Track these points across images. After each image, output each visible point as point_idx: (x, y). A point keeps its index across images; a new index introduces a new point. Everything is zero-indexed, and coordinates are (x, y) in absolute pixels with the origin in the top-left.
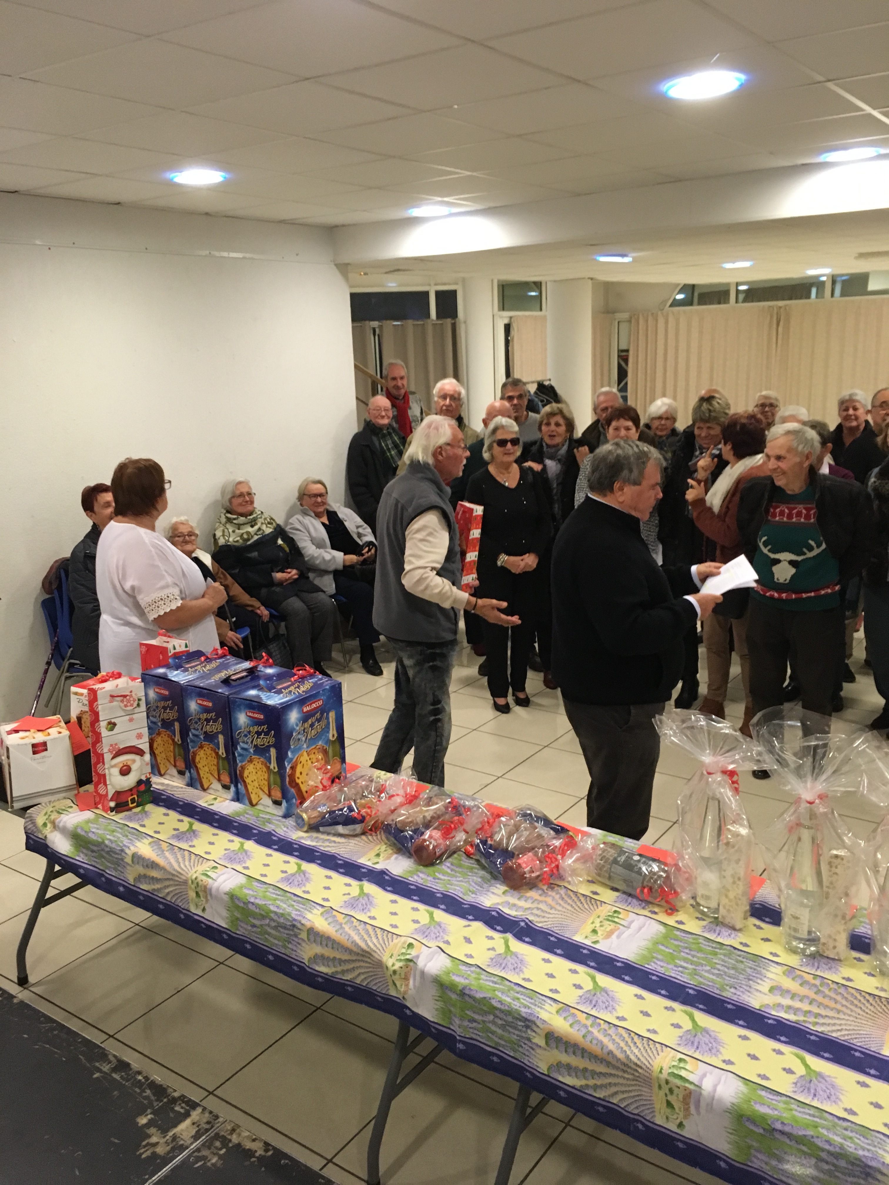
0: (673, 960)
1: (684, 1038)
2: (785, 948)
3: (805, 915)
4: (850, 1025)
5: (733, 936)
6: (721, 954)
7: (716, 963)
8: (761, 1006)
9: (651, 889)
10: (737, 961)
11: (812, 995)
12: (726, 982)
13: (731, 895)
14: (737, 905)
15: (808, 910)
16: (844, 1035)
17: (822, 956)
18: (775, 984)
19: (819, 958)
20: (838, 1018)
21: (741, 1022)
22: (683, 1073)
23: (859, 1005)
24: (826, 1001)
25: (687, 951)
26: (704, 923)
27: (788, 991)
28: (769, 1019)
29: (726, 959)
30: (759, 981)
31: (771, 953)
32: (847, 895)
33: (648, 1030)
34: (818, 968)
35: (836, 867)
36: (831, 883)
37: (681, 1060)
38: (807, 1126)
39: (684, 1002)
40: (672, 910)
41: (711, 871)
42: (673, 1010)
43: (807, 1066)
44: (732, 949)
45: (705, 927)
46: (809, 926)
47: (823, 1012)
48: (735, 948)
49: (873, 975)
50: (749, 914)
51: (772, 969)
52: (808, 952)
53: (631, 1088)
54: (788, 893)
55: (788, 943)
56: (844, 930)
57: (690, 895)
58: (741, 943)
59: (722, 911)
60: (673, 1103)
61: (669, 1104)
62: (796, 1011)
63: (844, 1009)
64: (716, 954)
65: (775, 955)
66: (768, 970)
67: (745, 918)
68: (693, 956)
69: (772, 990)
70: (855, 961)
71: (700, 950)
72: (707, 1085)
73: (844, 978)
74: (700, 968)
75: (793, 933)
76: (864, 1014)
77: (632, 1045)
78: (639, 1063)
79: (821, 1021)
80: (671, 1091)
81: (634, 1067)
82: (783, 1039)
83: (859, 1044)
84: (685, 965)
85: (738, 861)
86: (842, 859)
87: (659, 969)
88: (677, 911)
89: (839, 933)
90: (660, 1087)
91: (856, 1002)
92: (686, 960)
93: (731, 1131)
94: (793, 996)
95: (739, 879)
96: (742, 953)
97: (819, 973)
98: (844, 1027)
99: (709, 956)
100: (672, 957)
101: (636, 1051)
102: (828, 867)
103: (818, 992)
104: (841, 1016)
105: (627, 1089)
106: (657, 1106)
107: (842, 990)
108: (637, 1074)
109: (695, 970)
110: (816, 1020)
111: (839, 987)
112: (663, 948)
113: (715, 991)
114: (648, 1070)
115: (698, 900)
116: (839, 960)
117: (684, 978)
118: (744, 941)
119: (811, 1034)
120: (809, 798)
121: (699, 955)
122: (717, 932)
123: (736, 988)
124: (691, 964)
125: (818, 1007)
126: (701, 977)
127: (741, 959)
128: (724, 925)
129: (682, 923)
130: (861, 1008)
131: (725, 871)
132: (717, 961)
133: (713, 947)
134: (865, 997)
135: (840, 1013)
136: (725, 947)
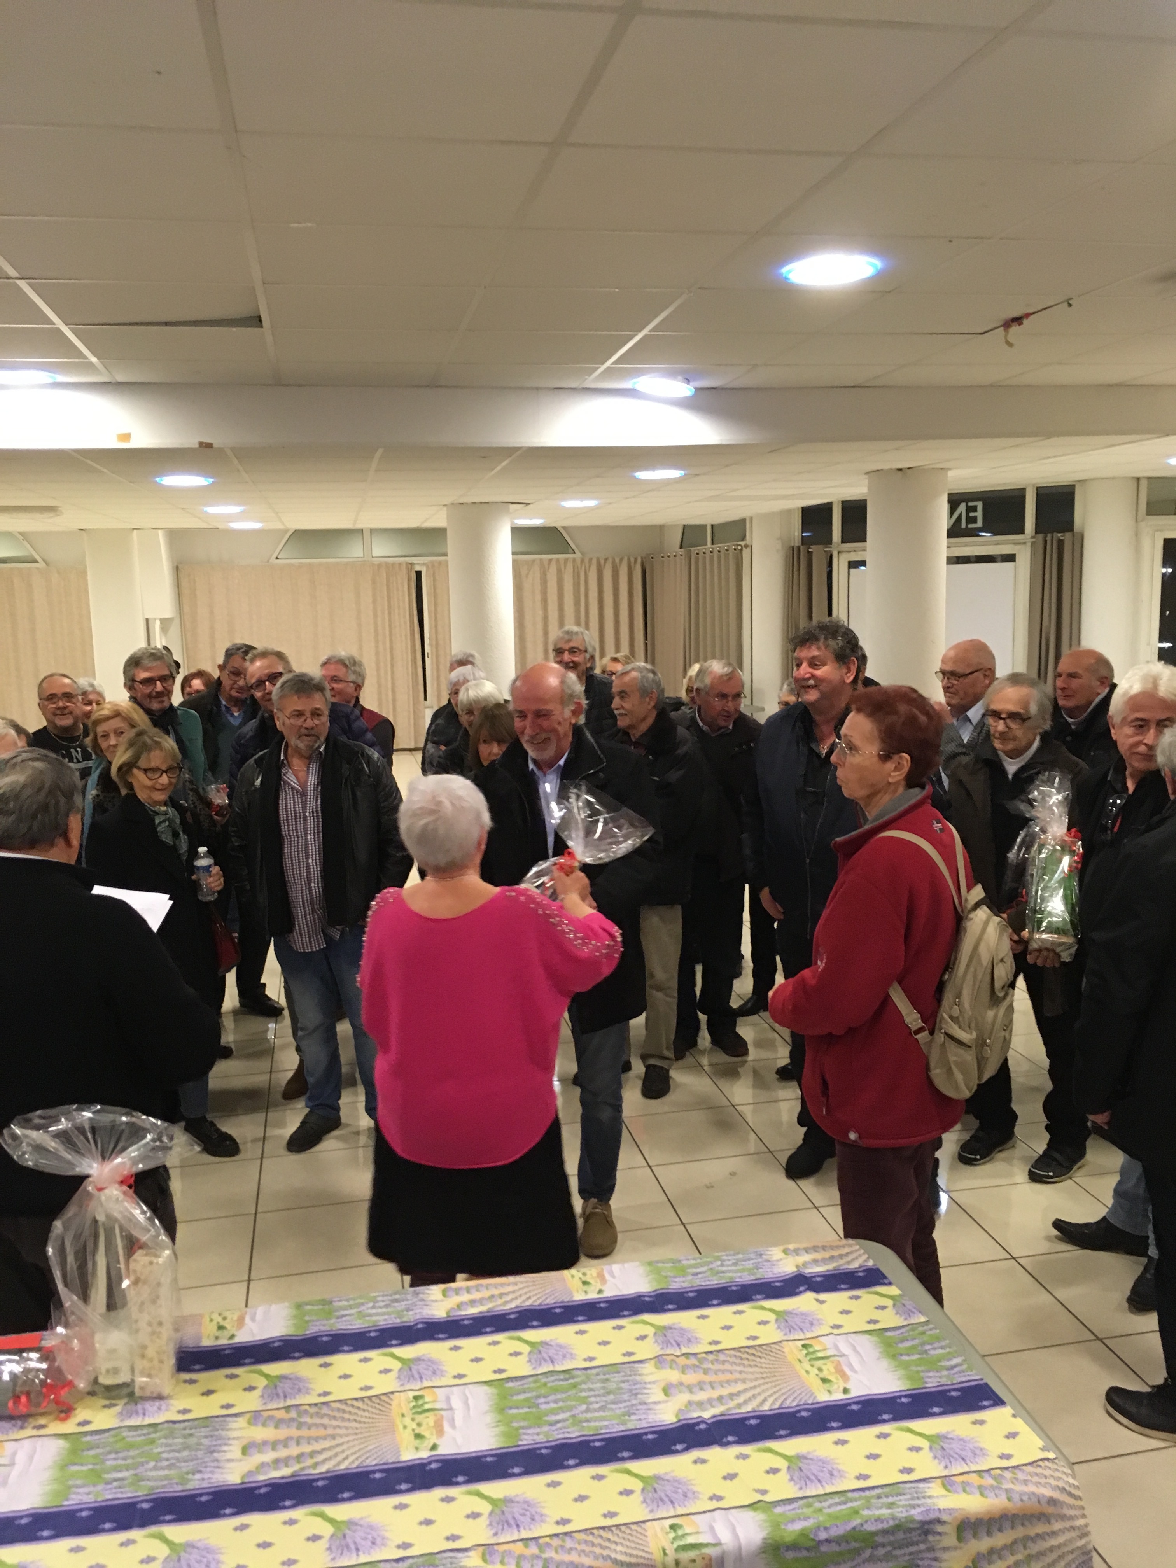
0: (100, 1477)
2: (236, 1388)
5: (163, 1407)
6: (159, 1439)
7: (160, 1453)
8: (243, 1477)
9: (28, 1394)
10: (185, 1437)
11: (294, 1432)
12: (184, 1470)
13: (151, 1352)
14: (160, 1361)
16: (353, 1462)
18: (245, 1442)
19: (282, 1385)
20: (338, 1445)
21: (229, 1511)
23: (352, 1417)
24: (314, 1432)
25: (113, 1456)
26: (118, 1409)
27: (265, 1443)
28: (260, 1487)
29: (170, 1441)
30: (225, 1448)
31: (222, 1407)
34: (286, 1397)
39: (143, 1525)
40: (65, 1411)
41: (118, 1331)
42: (133, 1542)
43: (332, 1521)
44: (171, 1425)
45: (121, 1413)
47: (317, 1446)
48: (174, 1422)
50: (175, 1368)
51: (233, 1425)
57: (88, 1379)
58: (179, 1412)
59: (141, 1380)
62: (286, 1461)
63: (338, 1431)
64: (152, 1442)
65: (230, 1406)
66: (228, 1430)
67: (172, 1377)
69: (245, 1450)
70: (321, 1369)
71: (130, 1447)
73: (320, 1395)
74: (140, 1470)
76: (362, 1425)
79: (320, 1458)
82: (288, 1503)
83: (374, 1463)
84: (119, 1475)
87: (86, 1498)
88: (73, 1409)
91: (347, 1416)
92: (117, 1469)
94: (274, 1445)
96: (187, 1424)
97: (289, 1402)
98: (349, 1452)
99: (147, 1448)
100: (96, 1473)
103: (300, 1426)
104: (339, 1440)
107: (325, 1410)
109: (136, 1475)
110: (315, 1460)
111: (320, 1409)
112: (77, 1468)
113: (176, 1488)
115: (102, 1381)
117: (126, 1494)
118: (181, 1408)
119: (317, 1480)
121: (132, 1453)
122: (141, 1411)
123: (200, 1472)
124: (127, 1470)
125: (309, 1443)
126: (148, 1480)
127: (188, 1431)
128: (144, 1399)
129: (86, 1423)
130: (355, 1420)
131: (137, 1321)
132: (159, 1450)
133: (144, 1435)
134: (353, 1406)
135: (337, 1438)
136: (160, 1427)
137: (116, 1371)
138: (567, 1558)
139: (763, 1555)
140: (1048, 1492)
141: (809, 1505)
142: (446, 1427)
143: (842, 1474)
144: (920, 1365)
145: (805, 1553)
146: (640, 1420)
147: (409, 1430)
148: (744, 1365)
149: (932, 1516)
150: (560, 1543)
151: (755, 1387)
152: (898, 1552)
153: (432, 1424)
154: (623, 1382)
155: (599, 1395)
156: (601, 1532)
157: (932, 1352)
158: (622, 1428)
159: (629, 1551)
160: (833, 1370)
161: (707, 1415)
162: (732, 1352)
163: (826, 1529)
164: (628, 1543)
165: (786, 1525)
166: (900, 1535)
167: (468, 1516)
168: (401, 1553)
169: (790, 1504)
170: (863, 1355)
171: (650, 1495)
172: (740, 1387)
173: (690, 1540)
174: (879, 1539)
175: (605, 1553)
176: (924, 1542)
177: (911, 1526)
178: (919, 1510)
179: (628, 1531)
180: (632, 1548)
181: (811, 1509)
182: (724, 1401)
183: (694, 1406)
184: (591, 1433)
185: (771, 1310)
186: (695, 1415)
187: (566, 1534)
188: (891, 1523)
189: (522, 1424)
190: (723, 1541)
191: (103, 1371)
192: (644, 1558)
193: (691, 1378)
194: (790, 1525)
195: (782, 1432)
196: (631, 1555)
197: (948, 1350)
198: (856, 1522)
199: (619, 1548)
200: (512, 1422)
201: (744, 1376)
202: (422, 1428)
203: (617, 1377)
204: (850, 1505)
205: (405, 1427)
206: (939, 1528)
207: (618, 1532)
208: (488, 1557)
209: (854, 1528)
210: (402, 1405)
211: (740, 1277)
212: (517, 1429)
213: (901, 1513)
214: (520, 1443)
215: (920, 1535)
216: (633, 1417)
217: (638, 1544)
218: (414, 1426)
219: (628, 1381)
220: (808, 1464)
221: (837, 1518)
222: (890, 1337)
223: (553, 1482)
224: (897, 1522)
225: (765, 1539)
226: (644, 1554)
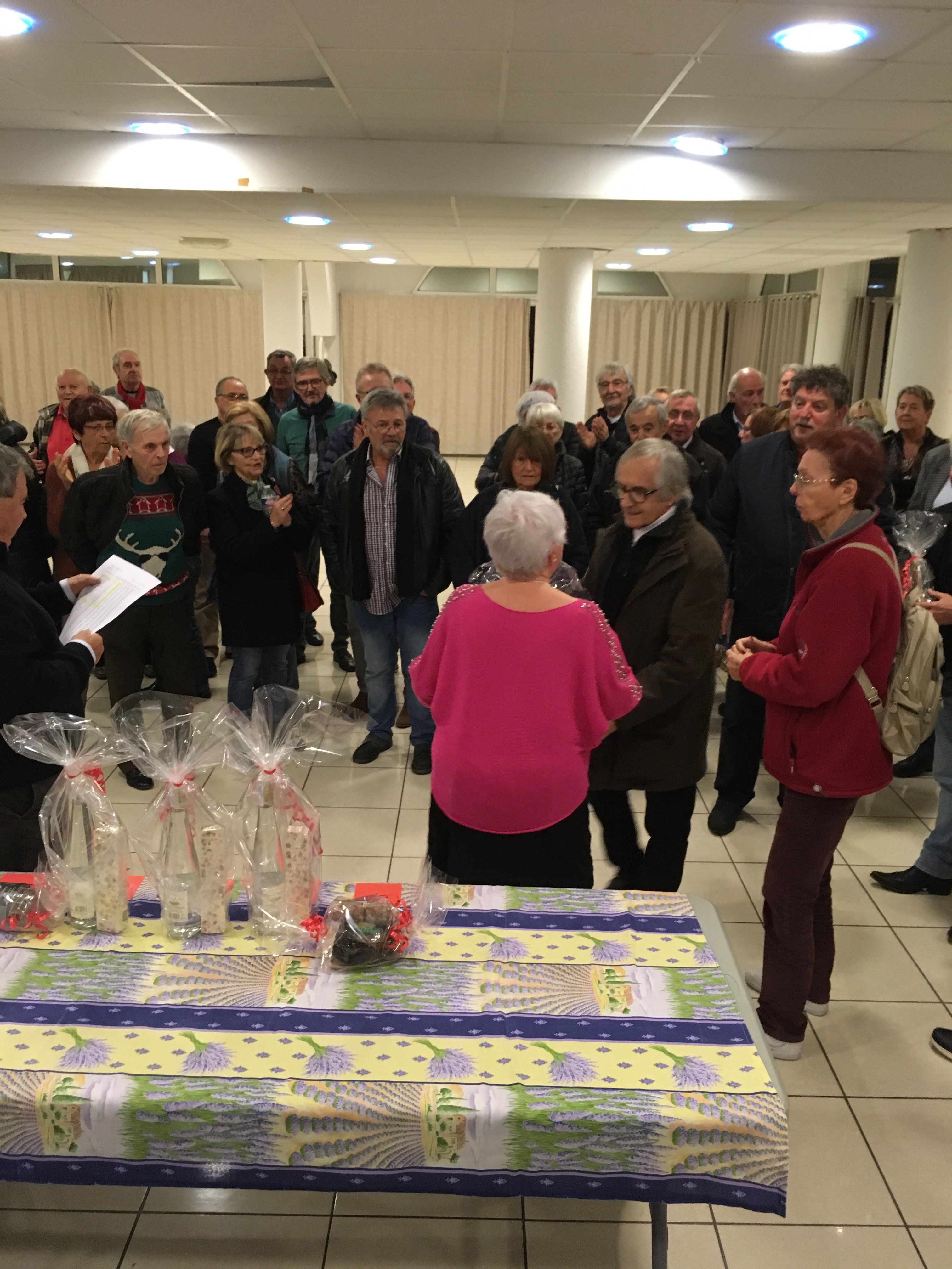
0: (49, 983)
1: (67, 1058)
2: (168, 937)
3: (183, 898)
4: (235, 990)
5: (112, 941)
6: (101, 962)
7: (97, 973)
8: (147, 1000)
9: (17, 917)
10: (119, 964)
11: (196, 973)
12: (109, 988)
13: (108, 899)
14: (115, 908)
15: (186, 893)
16: (229, 1002)
17: (204, 935)
18: (159, 974)
19: (202, 937)
20: (223, 988)
21: (127, 1022)
22: (69, 1092)
23: (242, 969)
24: (211, 976)
25: (65, 970)
26: (81, 937)
27: (173, 978)
28: (156, 1009)
29: (108, 965)
30: (143, 977)
31: (154, 946)
32: (222, 868)
33: (27, 1063)
34: (201, 947)
35: (209, 844)
36: (206, 860)
37: (65, 1080)
38: (200, 1097)
39: (64, 1022)
40: (44, 932)
41: (84, 880)
42: (53, 1033)
43: (195, 1041)
44: (113, 954)
45: (82, 940)
46: (189, 909)
47: (208, 986)
48: (116, 952)
49: (253, 939)
50: (128, 913)
51: (156, 961)
52: (190, 934)
53: (12, 1130)
54: (165, 882)
55: (170, 931)
56: (223, 903)
57: (62, 912)
58: (122, 946)
59: (100, 919)
60: (61, 1127)
61: (57, 1130)
62: (182, 993)
63: (228, 978)
64: (96, 964)
65: (159, 947)
66: (151, 964)
67: (125, 919)
68: (72, 973)
69: (156, 981)
70: (236, 930)
71: (79, 965)
72: (96, 1095)
73: (226, 949)
74: (80, 983)
75: (174, 920)
76: (247, 976)
77: (9, 1083)
78: (18, 1099)
79: (207, 995)
80: (58, 1115)
81: (14, 1105)
82: (171, 1024)
83: (243, 1005)
84: (63, 984)
85: (111, 863)
86: (214, 834)
87: (34, 997)
88: (50, 932)
89: (218, 907)
90: (45, 1116)
91: (238, 968)
92: (63, 980)
93: (125, 1132)
94: (179, 980)
95: (114, 880)
96: (124, 955)
97: (202, 951)
98: (229, 994)
99: (90, 968)
100: (48, 980)
101: (14, 1088)
102: (201, 845)
103: (203, 969)
104: (226, 984)
105: (8, 1131)
106: (44, 1137)
107: (225, 961)
108: (18, 1112)
109: (75, 986)
110: (203, 996)
111: (222, 959)
112: (37, 974)
113: (98, 1000)
114: (30, 1103)
115: (73, 914)
116: (221, 934)
117: (64, 998)
118: (125, 943)
119: (198, 1011)
120: (177, 781)
121: (77, 970)
122: (96, 941)
123: (119, 991)
124: (70, 981)
125: (204, 983)
126: (81, 991)
127: (123, 961)
128: (102, 932)
129: (56, 943)
130: (243, 972)
131: (98, 876)
132: (98, 970)
133: (92, 958)
134: (246, 961)
135: (225, 982)
136: (105, 954)
137: (82, 909)
138: (353, 1099)
139: (507, 1125)
140: (757, 1119)
141: (557, 1094)
142: (307, 986)
143: (593, 1074)
144: (695, 1001)
145: (542, 1129)
146: (454, 1006)
147: (279, 985)
148: (553, 978)
149: (652, 1120)
150: (354, 1088)
151: (555, 996)
152: (621, 1142)
153: (297, 984)
154: (453, 976)
155: (431, 983)
156: (388, 1085)
157: (710, 992)
158: (438, 1010)
159: (402, 1103)
160: (622, 993)
161: (506, 1011)
162: (548, 967)
163: (562, 1114)
164: (404, 1097)
165: (531, 1105)
166: (624, 1130)
167: (295, 1056)
168: (236, 1074)
169: (541, 1090)
170: (652, 985)
171: (437, 1064)
172: (543, 994)
173: (452, 1103)
174: (605, 1129)
175: (384, 1101)
176: (643, 1138)
177: (634, 1124)
178: (643, 1113)
179: (408, 1088)
180: (405, 1101)
181: (556, 1097)
182: (525, 1003)
183: (499, 1003)
184: (413, 1010)
185: (593, 939)
186: (497, 1010)
187: (360, 1081)
188: (617, 1119)
189: (364, 994)
190: (477, 1109)
191: (74, 909)
192: (413, 1110)
193: (506, 981)
194: (534, 1106)
195: (560, 1034)
196: (402, 1106)
197: (724, 993)
198: (588, 1113)
199: (395, 1099)
200: (356, 991)
201: (549, 986)
202: (289, 986)
203: (451, 971)
204: (588, 1099)
205: (277, 983)
206: (658, 1130)
207: (400, 1088)
208: (296, 1089)
209: (585, 1118)
210: (282, 967)
211: (580, 910)
212: (359, 998)
213: (627, 1113)
214: (356, 1009)
215: (641, 1133)
216: (450, 1003)
217: (411, 1099)
218: (284, 983)
219: (457, 976)
220: (570, 1062)
221: (574, 1107)
222: (682, 975)
223: (368, 1041)
224: (622, 1119)
225: (510, 1113)
226: (412, 1107)
